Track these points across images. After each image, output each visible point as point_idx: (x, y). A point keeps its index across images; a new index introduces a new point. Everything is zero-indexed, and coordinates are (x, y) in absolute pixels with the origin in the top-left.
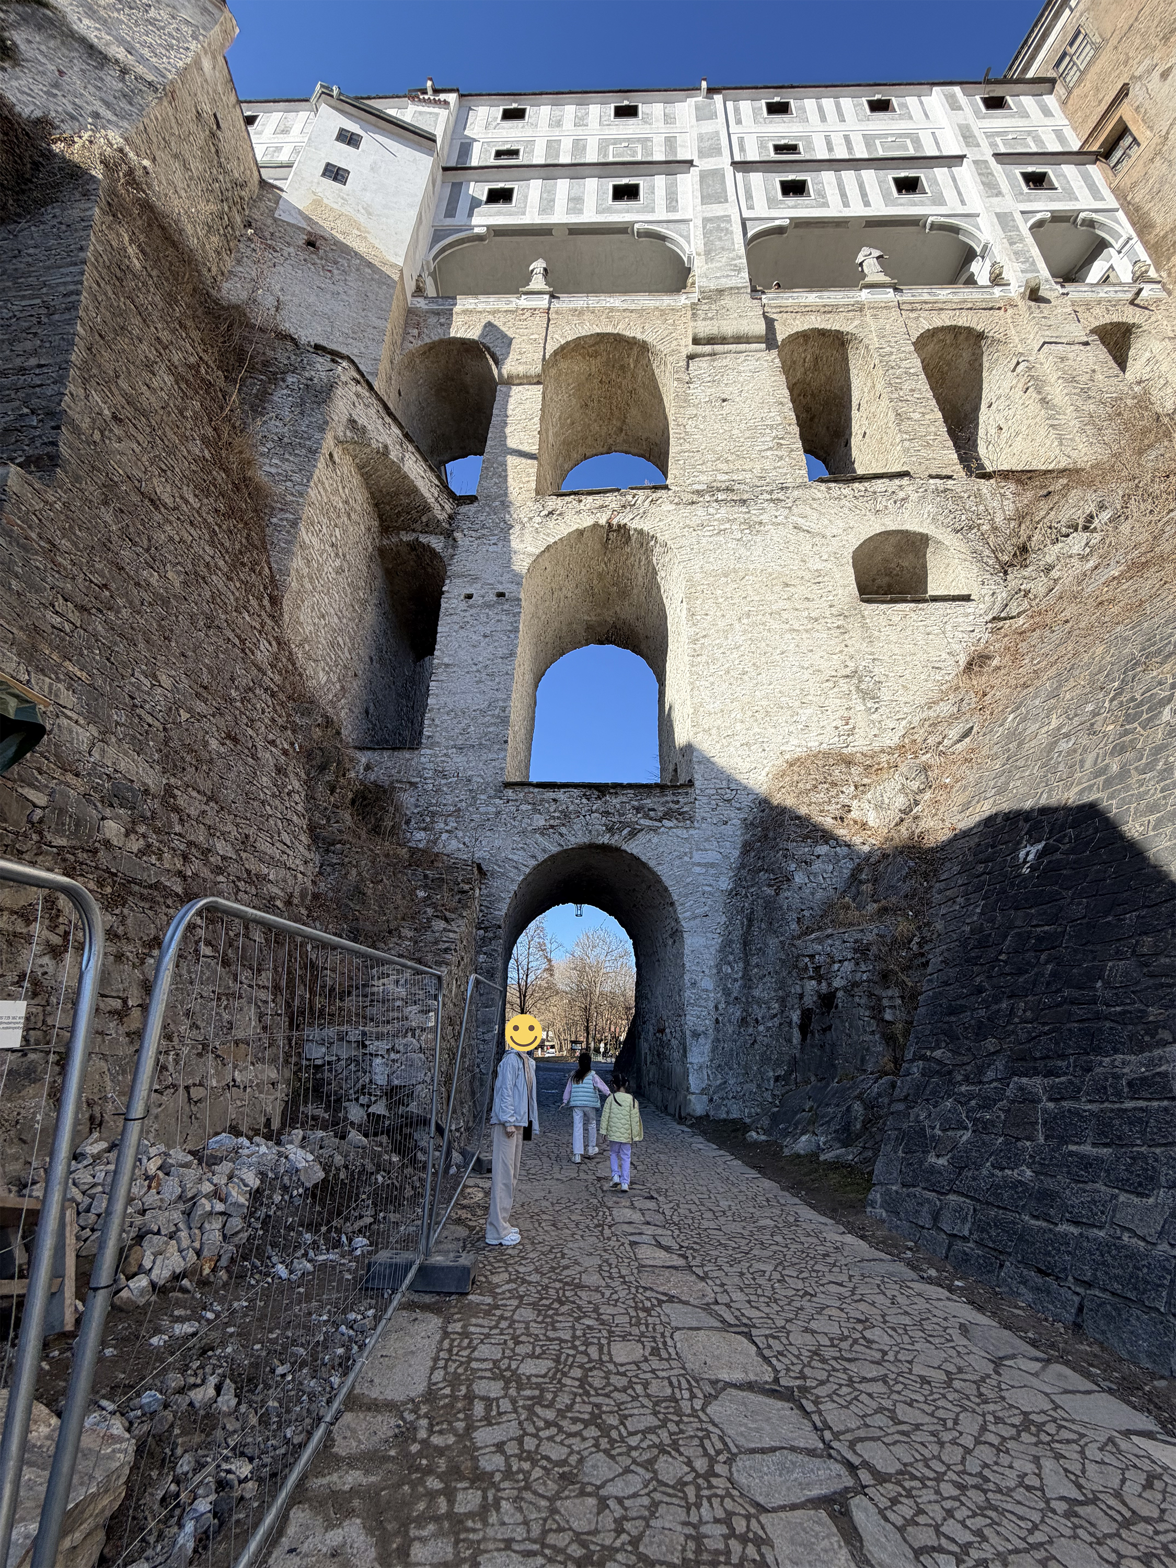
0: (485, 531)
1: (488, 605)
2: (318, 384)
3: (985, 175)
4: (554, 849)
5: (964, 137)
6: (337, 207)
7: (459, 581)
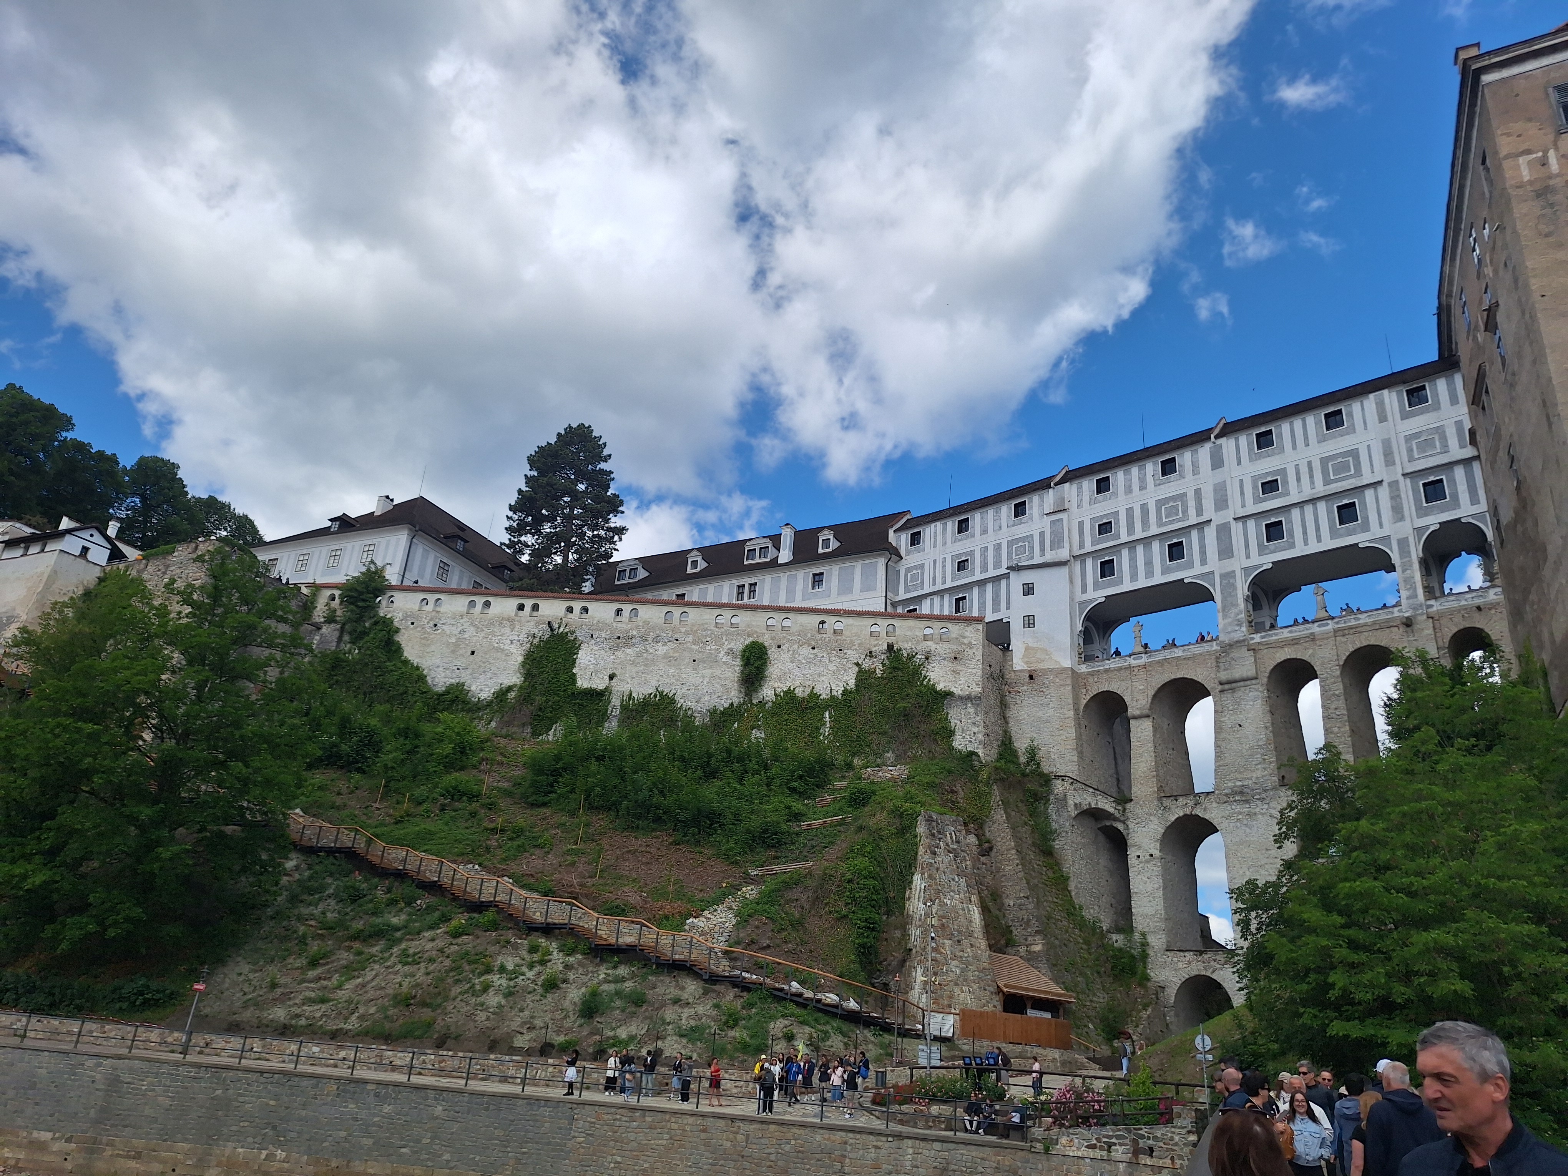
0: (1139, 820)
1: (1147, 862)
2: (1061, 796)
3: (1395, 498)
4: (1187, 977)
5: (1386, 455)
6: (1035, 645)
7: (1133, 849)
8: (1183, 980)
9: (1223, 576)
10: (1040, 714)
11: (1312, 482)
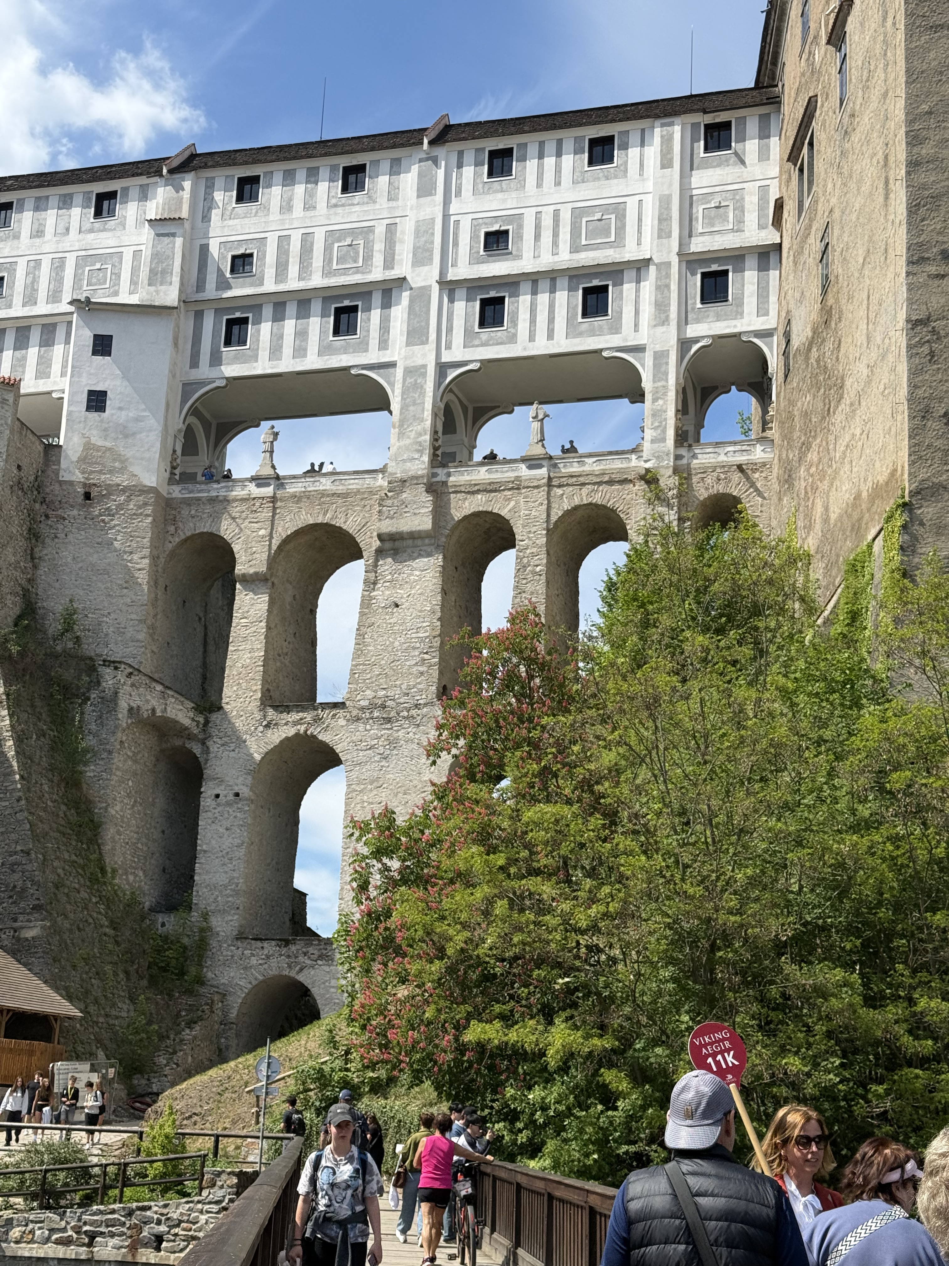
0: (226, 740)
2: (109, 693)
3: (662, 288)
4: (261, 978)
5: (660, 221)
6: (100, 443)
7: (211, 784)
8: (254, 983)
9: (408, 371)
10: (94, 558)
11: (555, 243)
